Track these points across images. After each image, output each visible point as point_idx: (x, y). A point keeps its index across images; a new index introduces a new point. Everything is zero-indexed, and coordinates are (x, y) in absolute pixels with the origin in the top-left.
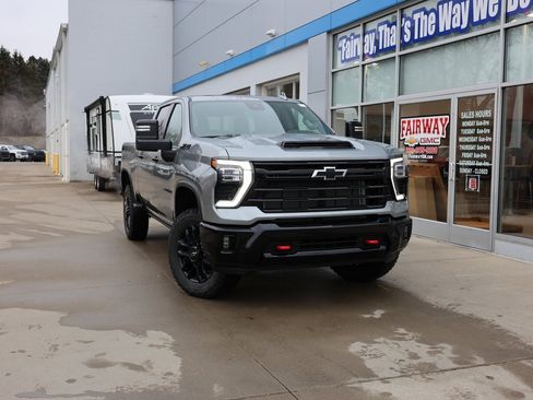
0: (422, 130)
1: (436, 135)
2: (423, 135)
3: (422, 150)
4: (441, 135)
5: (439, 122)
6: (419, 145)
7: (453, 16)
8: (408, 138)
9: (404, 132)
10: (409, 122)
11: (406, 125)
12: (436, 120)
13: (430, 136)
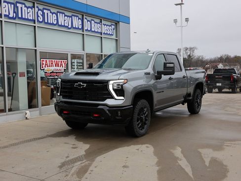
0: (54, 65)
1: (61, 68)
2: (55, 68)
3: (55, 74)
4: (64, 68)
5: (63, 63)
6: (53, 72)
7: (65, 21)
8: (46, 68)
9: (44, 66)
10: (46, 61)
11: (44, 62)
12: (61, 62)
13: (59, 68)
